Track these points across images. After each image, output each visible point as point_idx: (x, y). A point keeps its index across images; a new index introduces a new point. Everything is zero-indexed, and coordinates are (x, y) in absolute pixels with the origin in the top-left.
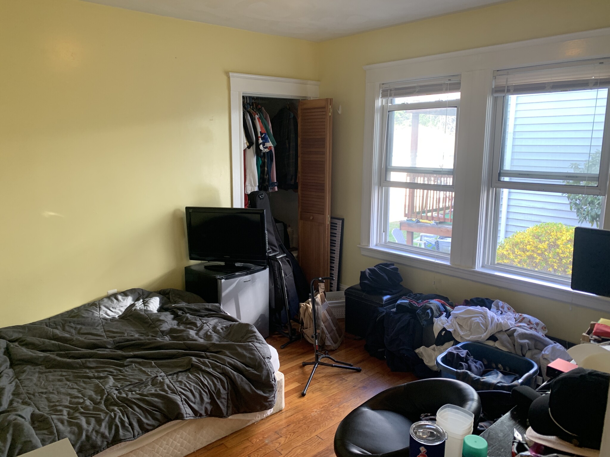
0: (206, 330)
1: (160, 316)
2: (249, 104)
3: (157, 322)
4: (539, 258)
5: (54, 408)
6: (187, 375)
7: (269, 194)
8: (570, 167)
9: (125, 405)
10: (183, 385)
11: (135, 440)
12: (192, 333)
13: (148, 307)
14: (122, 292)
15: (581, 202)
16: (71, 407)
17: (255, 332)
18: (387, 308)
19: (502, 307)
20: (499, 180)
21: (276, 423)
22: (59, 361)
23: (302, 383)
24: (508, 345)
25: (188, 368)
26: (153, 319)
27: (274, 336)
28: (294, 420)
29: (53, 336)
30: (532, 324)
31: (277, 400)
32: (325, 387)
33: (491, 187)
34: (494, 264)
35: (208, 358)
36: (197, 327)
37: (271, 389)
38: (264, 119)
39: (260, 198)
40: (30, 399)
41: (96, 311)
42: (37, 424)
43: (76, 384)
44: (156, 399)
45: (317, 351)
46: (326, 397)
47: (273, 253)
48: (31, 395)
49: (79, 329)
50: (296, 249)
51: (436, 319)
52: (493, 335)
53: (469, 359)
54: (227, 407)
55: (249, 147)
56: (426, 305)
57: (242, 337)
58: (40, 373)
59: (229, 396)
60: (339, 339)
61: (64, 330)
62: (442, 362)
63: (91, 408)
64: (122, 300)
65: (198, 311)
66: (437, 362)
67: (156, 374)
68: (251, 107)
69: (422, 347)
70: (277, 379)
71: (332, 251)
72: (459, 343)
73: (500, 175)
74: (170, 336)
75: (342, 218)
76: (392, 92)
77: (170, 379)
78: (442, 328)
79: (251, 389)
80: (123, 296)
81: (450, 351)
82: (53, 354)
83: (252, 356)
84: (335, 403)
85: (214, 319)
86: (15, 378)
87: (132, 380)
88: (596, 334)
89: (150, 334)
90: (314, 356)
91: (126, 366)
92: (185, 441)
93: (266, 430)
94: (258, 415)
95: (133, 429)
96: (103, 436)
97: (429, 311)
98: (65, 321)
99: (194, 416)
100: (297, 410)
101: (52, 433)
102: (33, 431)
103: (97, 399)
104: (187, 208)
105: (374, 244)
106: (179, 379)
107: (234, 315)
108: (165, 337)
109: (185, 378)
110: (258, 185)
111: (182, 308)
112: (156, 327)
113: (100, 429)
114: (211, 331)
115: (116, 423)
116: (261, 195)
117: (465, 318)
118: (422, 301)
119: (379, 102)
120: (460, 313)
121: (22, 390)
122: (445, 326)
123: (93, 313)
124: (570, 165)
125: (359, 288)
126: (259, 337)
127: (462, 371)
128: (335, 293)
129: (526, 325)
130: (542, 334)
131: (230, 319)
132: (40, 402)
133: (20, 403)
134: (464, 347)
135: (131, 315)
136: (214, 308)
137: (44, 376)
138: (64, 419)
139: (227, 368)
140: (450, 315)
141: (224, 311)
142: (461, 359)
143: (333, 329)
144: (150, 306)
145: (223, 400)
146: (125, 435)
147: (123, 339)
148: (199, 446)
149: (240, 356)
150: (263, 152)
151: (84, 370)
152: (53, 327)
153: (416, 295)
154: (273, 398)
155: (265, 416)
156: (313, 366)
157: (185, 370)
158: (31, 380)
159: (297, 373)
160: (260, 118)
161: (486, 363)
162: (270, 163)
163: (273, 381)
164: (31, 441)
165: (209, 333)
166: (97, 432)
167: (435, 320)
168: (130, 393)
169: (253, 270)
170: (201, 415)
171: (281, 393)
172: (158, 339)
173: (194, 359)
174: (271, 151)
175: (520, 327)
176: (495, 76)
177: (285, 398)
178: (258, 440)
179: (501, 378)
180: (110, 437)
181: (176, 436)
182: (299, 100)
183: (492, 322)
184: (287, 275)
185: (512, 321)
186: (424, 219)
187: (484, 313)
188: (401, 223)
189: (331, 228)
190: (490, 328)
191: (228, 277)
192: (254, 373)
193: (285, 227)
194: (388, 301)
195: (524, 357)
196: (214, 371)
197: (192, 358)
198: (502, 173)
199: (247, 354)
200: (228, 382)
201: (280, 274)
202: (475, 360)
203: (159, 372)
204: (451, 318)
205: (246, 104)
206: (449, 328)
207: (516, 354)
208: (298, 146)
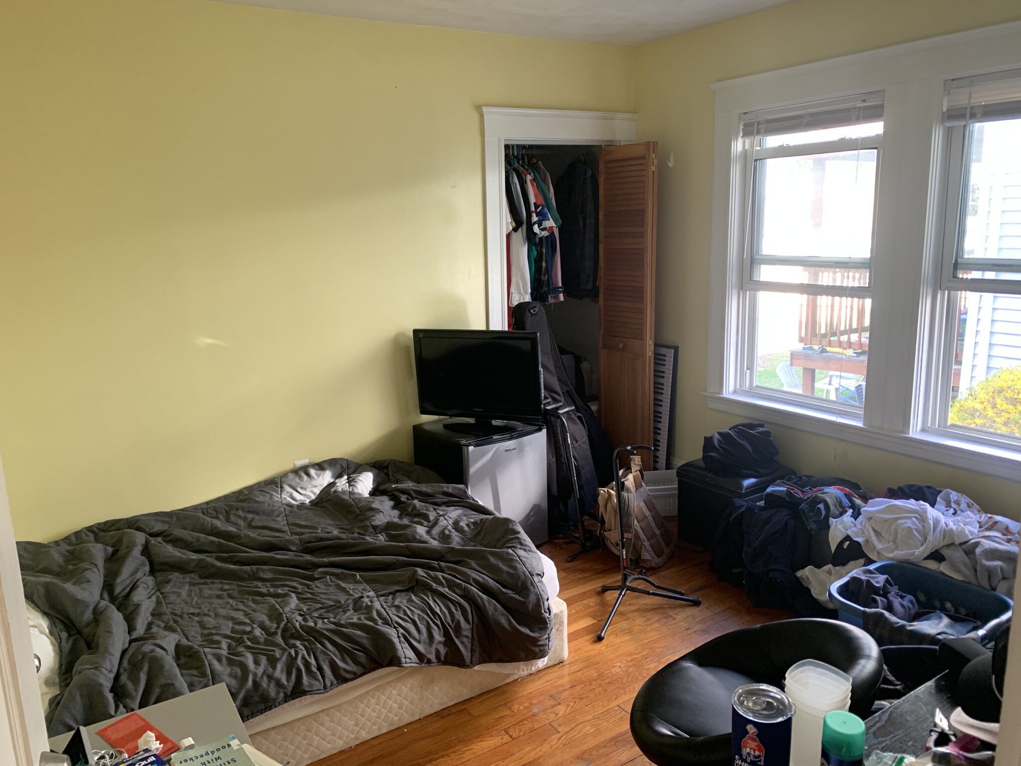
0: (442, 526)
1: (373, 502)
2: (517, 157)
3: (367, 513)
5: (210, 637)
6: (408, 597)
7: (547, 307)
9: (311, 638)
10: (402, 612)
11: (326, 694)
12: (421, 530)
13: (355, 488)
14: (317, 464)
16: (233, 637)
17: (518, 533)
18: (748, 500)
19: (958, 503)
20: (954, 277)
21: (553, 681)
22: (219, 568)
23: (599, 619)
24: (963, 569)
25: (410, 585)
26: (362, 507)
27: (555, 541)
28: (582, 678)
29: (212, 530)
30: (1011, 533)
31: (553, 644)
32: (637, 628)
33: (940, 289)
34: (946, 427)
35: (442, 571)
36: (429, 521)
37: (542, 626)
38: (540, 181)
39: (532, 313)
40: (175, 622)
41: (277, 492)
42: (183, 660)
43: (242, 604)
44: (359, 633)
45: (625, 568)
46: (638, 644)
47: (554, 403)
48: (178, 616)
49: (249, 520)
50: (595, 398)
51: (835, 520)
52: (936, 551)
53: (890, 590)
54: (472, 650)
55: (515, 230)
56: (816, 496)
57: (499, 540)
58: (192, 584)
59: (475, 633)
60: (666, 551)
61: (228, 520)
62: (840, 594)
63: (262, 640)
64: (315, 477)
65: (431, 496)
66: (830, 595)
67: (362, 593)
68: (521, 162)
69: (809, 567)
70: (554, 610)
71: (657, 403)
72: (873, 562)
73: (956, 266)
74: (386, 534)
75: (674, 345)
76: (761, 126)
77: (383, 603)
78: (845, 536)
79: (510, 623)
80: (318, 470)
81: (856, 576)
82: (211, 557)
83: (512, 571)
84: (653, 654)
85: (456, 509)
86: (157, 590)
87: (325, 601)
89: (357, 530)
90: (620, 577)
91: (317, 579)
92: (405, 701)
93: (536, 692)
94: (522, 667)
95: (323, 677)
96: (279, 684)
97: (821, 506)
98: (231, 506)
99: (418, 661)
100: (589, 662)
101: (203, 675)
102: (177, 670)
103: (271, 627)
104: (416, 332)
105: (730, 388)
106: (396, 603)
107: (490, 505)
108: (379, 535)
109: (405, 601)
110: (530, 291)
111: (406, 490)
112: (367, 519)
113: (274, 672)
114: (450, 528)
115: (298, 665)
116: (532, 308)
117: (886, 521)
118: (810, 489)
119: (739, 145)
120: (878, 512)
121: (164, 608)
122: (850, 533)
123: (272, 495)
125: (702, 464)
126: (525, 541)
127: (873, 610)
128: (662, 473)
129: (999, 535)
131: (482, 510)
132: (190, 628)
133: (162, 628)
134: (881, 570)
135: (328, 500)
136: (457, 491)
137: (196, 589)
138: (222, 654)
139: (473, 588)
140: (859, 514)
141: (472, 498)
142: (876, 591)
143: (656, 533)
144: (357, 486)
145: (465, 640)
146: (311, 685)
147: (314, 537)
148: (428, 711)
149: (493, 570)
150: (539, 236)
151: (256, 583)
152: (212, 516)
153: (800, 477)
154: (547, 641)
155: (533, 669)
156: (619, 592)
157: (406, 588)
158: (179, 595)
159: (593, 602)
160: (534, 180)
161: (922, 598)
162: (550, 255)
163: (546, 612)
164: (173, 685)
165: (447, 532)
166: (270, 677)
167: (832, 522)
168: (320, 622)
169: (520, 432)
170: (429, 662)
171: (562, 634)
172: (368, 538)
173: (420, 571)
174: (552, 234)
175: (987, 537)
176: (948, 90)
177: (569, 641)
178: (522, 708)
179: (946, 626)
180: (288, 685)
181: (391, 691)
182: (600, 146)
183: (935, 528)
184: (578, 440)
185: (973, 528)
186: (835, 347)
187: (921, 511)
188: (791, 354)
189: (655, 363)
190: (930, 538)
191: (479, 442)
192: (514, 598)
193: (578, 360)
194: (751, 488)
195: (994, 592)
196: (451, 593)
197: (417, 571)
198: (960, 264)
199: (503, 567)
200: (474, 611)
201: (565, 439)
202: (900, 593)
203: (366, 590)
204: (860, 518)
205: (512, 157)
206: (857, 537)
207: (979, 586)
208: (600, 223)
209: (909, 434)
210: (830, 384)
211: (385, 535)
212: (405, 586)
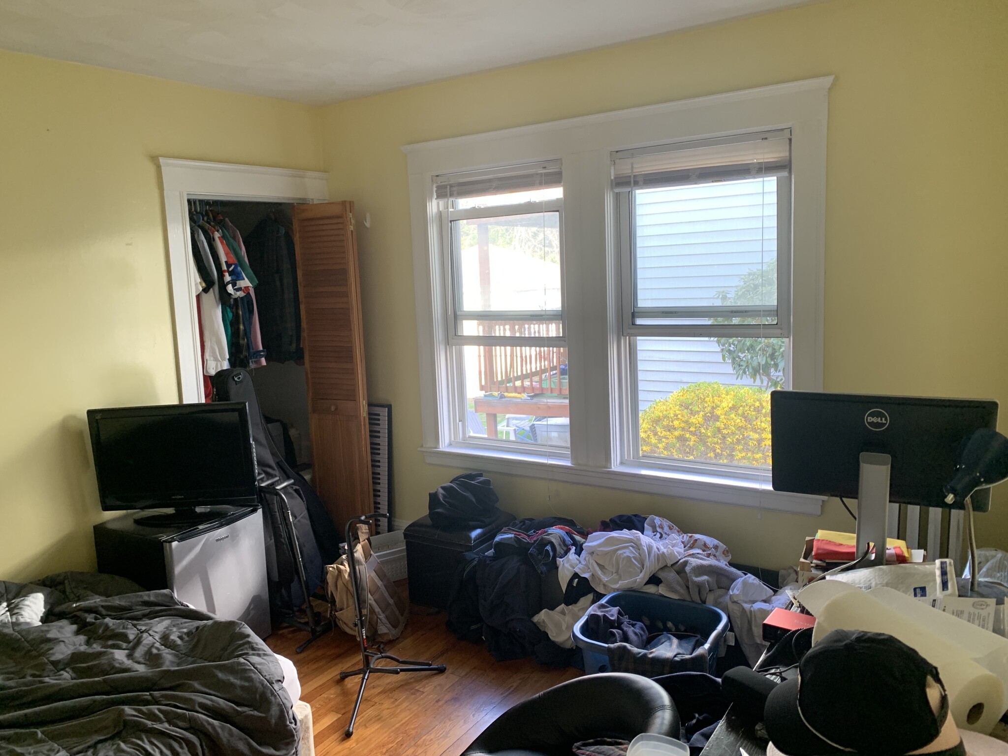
0: (147, 644)
1: (48, 631)
2: (200, 213)
3: (43, 645)
4: (693, 438)
6: (115, 746)
7: (250, 372)
8: (716, 297)
12: (120, 655)
13: (20, 617)
15: (736, 348)
17: (248, 636)
18: (477, 551)
19: (661, 527)
20: (633, 324)
23: (343, 711)
24: (678, 588)
25: (116, 731)
26: (33, 639)
27: (281, 632)
30: (708, 548)
32: (385, 712)
33: (623, 336)
34: (637, 458)
35: (156, 702)
36: (128, 642)
37: (288, 740)
38: (230, 238)
39: (236, 381)
45: (365, 649)
46: (390, 730)
47: (268, 479)
50: (308, 466)
51: (561, 560)
52: (653, 575)
53: (623, 621)
55: (205, 290)
56: (542, 539)
57: (224, 649)
60: (402, 619)
62: (583, 633)
65: (130, 610)
66: (573, 634)
68: (205, 218)
69: (544, 611)
70: (299, 717)
71: (375, 464)
72: (603, 596)
73: (634, 316)
74: (72, 669)
75: (388, 403)
76: (454, 189)
78: (573, 574)
79: (250, 747)
81: (593, 613)
83: (246, 684)
84: (409, 738)
85: (163, 620)
88: (818, 557)
89: (30, 672)
90: (361, 659)
97: (548, 548)
104: (90, 413)
105: (445, 444)
107: (202, 608)
108: (62, 672)
110: (228, 357)
111: (94, 607)
112: (43, 654)
114: (157, 645)
116: (236, 375)
117: (607, 553)
118: (534, 532)
119: (434, 206)
120: (600, 545)
122: (577, 570)
124: (716, 295)
125: (429, 522)
126: (257, 645)
127: (615, 645)
128: (385, 536)
129: (700, 551)
130: (725, 563)
131: (195, 615)
134: (612, 602)
136: (160, 598)
139: (200, 715)
140: (582, 550)
141: (180, 602)
142: (611, 623)
143: (390, 603)
144: (23, 613)
149: (222, 688)
150: (233, 297)
153: (523, 522)
156: (361, 676)
157: (109, 736)
159: (332, 694)
160: (223, 237)
161: (648, 622)
162: (247, 316)
163: (291, 723)
165: (155, 651)
167: (560, 562)
169: (231, 517)
171: (308, 741)
172: (47, 679)
173: (128, 710)
174: (248, 294)
175: (692, 555)
176: (614, 161)
177: (315, 747)
179: (677, 646)
182: (292, 204)
183: (649, 553)
184: (297, 515)
185: (679, 548)
186: (512, 392)
187: (635, 539)
188: (475, 402)
189: (370, 424)
190: (647, 563)
191: (184, 536)
192: (252, 715)
193: (285, 429)
194: (479, 539)
195: (704, 605)
196: (172, 728)
197: (123, 710)
198: (636, 312)
199: (235, 681)
200: (204, 744)
201: (285, 518)
202: (632, 622)
203: (53, 750)
204: (583, 553)
205: (194, 213)
206: (584, 573)
207: (693, 601)
208: (299, 283)
209: (611, 468)
210: (508, 426)
211: (71, 672)
212: (108, 734)
